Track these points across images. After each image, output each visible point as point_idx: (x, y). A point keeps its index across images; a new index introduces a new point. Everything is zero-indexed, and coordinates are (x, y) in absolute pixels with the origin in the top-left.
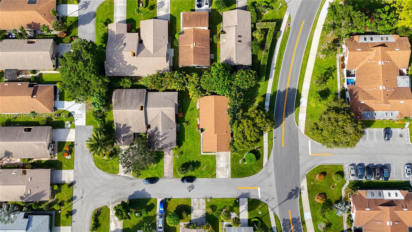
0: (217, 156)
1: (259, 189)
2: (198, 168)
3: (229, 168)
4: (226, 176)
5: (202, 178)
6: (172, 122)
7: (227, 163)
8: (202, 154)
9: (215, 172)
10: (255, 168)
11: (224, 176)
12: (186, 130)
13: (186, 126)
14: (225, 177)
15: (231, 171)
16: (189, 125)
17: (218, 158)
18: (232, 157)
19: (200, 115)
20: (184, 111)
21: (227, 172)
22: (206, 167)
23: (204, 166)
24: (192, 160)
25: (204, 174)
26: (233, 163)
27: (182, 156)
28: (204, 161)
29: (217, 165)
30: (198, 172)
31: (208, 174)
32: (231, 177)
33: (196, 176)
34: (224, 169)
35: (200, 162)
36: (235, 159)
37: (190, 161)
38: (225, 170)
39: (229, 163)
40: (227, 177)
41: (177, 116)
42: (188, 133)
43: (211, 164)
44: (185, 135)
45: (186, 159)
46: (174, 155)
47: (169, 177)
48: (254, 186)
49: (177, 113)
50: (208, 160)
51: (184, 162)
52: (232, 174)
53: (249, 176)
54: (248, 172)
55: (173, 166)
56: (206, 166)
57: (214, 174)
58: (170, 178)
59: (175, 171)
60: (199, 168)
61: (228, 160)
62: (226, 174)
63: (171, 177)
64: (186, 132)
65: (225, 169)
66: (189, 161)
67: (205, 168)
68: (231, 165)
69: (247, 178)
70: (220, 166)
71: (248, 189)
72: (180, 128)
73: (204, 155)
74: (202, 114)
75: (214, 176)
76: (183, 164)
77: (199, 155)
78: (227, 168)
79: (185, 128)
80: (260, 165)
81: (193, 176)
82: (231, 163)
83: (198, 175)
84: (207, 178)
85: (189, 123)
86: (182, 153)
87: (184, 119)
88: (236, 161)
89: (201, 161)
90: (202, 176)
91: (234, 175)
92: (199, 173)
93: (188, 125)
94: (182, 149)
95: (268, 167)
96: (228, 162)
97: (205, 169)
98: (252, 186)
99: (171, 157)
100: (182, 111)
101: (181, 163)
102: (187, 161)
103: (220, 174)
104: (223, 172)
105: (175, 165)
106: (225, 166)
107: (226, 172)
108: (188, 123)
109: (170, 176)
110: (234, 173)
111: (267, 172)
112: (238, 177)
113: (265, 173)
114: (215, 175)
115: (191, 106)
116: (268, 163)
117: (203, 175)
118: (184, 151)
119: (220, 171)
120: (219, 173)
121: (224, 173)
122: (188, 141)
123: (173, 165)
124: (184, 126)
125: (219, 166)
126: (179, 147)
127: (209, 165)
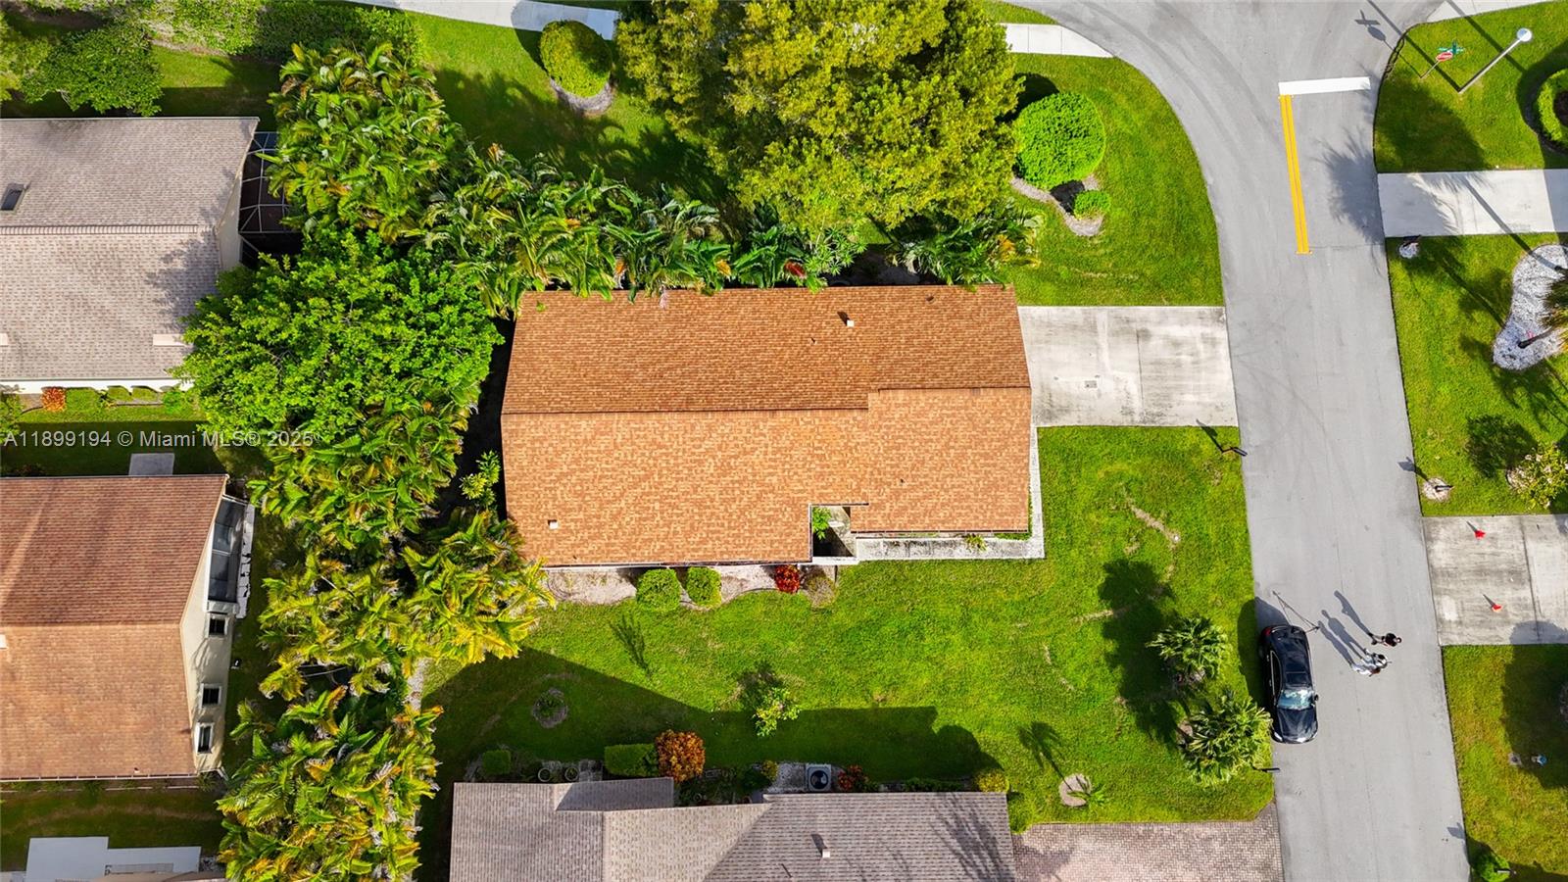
0: (1050, 415)
1: (1287, 89)
2: (1167, 592)
3: (1145, 320)
4: (1212, 342)
5: (1247, 551)
6: (749, 843)
7: (1103, 339)
8: (1035, 548)
9: (1191, 439)
10: (1126, 119)
11: (1214, 357)
12: (825, 703)
13: (787, 704)
14: (1223, 350)
15: (1171, 301)
16: (781, 675)
17: (1066, 410)
18: (1049, 289)
19: (687, 560)
20: (650, 724)
21: (1177, 331)
22: (1155, 514)
23: (1140, 534)
24: (1099, 645)
25: (1211, 531)
26: (1103, 284)
27: (1067, 735)
28: (1097, 531)
29: (1125, 421)
30: (1196, 588)
31: (1213, 492)
32: (1220, 302)
33: (1235, 606)
34: (1158, 363)
35: (1108, 568)
36: (1063, 270)
37: (1113, 660)
38: (1167, 355)
39: (1103, 315)
40: (1221, 334)
41: (693, 793)
42: (853, 677)
43: (1119, 466)
44: (876, 710)
45: (1090, 695)
46: (1062, 813)
47: (1277, 864)
48: (1271, 127)
49: (668, 785)
50: (1085, 494)
51: (1123, 714)
52: (1190, 299)
53: (1194, 157)
54: (1162, 168)
55: (1170, 827)
56: (1140, 513)
57: (1207, 446)
58: (1284, 850)
59: (1208, 806)
60: (1166, 574)
61: (1075, 327)
62: (1201, 347)
63: (1274, 842)
64: (844, 704)
65: (1155, 347)
66: (1113, 666)
67: (1158, 524)
68: (1119, 303)
69: (1209, 180)
70: (1134, 389)
71: (1304, 174)
72: (805, 758)
73: (1047, 526)
74: (679, 541)
75: (1223, 444)
76: (1144, 725)
77: (1048, 580)
78: (1143, 335)
79: (804, 706)
80: (1103, 82)
81: (1241, 631)
82: (1104, 303)
83: (1230, 588)
84: (1240, 505)
85: (765, 668)
86: (1037, 737)
87: (727, 717)
88: (1078, 263)
89: (1103, 554)
90: (1234, 547)
91: (1196, 282)
92: (1211, 579)
93: (779, 684)
94: (1000, 736)
95: (1108, 23)
96: (1093, 329)
97: (1167, 522)
98: (1277, 139)
99: (1085, 844)
100: (645, 737)
101: (1136, 744)
102: (1113, 688)
103: (1197, 391)
104: (1178, 365)
105: (1158, 800)
106: (1129, 352)
107: (1176, 344)
108: (759, 682)
109: (1259, 856)
110: (1184, 274)
111: (1152, 27)
112: (1215, 247)
113: (1163, 46)
114: (1211, 431)
115: (605, 658)
116: (1078, 22)
117: (1226, 535)
118: (1021, 714)
119: (1176, 397)
120: (1189, 398)
121: (1185, 358)
122: (925, 680)
123: (1153, 820)
124: (792, 714)
125: (1137, 404)
126: (989, 764)
127: (1134, 487)
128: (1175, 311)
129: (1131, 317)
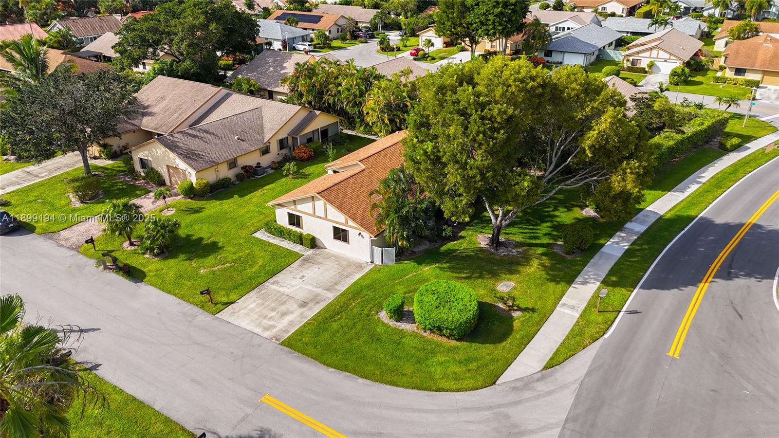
128: (301, 322)
129: (318, 306)
